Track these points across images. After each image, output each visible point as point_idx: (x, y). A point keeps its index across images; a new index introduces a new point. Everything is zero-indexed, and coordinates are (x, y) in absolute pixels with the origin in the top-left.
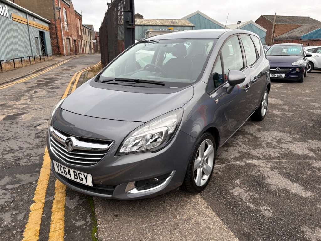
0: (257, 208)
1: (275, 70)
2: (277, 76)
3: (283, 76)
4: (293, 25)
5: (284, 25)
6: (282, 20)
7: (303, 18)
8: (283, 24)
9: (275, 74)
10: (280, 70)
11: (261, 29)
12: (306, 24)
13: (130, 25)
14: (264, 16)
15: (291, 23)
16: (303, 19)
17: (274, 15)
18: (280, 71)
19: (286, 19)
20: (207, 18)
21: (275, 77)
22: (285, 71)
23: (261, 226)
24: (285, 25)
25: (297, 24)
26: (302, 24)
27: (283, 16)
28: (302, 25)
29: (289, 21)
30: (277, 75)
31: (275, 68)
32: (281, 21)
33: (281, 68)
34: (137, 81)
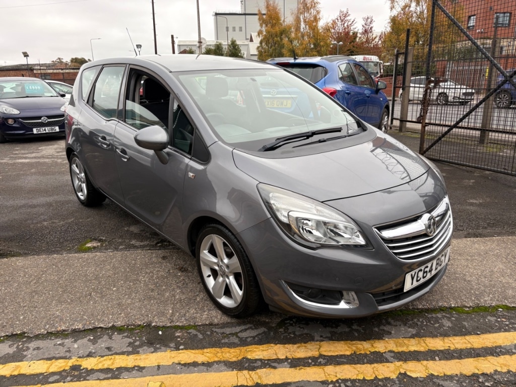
1: (41, 121)
2: (47, 131)
3: (57, 129)
9: (44, 129)
10: (49, 120)
18: (50, 122)
21: (44, 132)
22: (57, 121)
30: (46, 128)
31: (39, 118)
33: (49, 117)
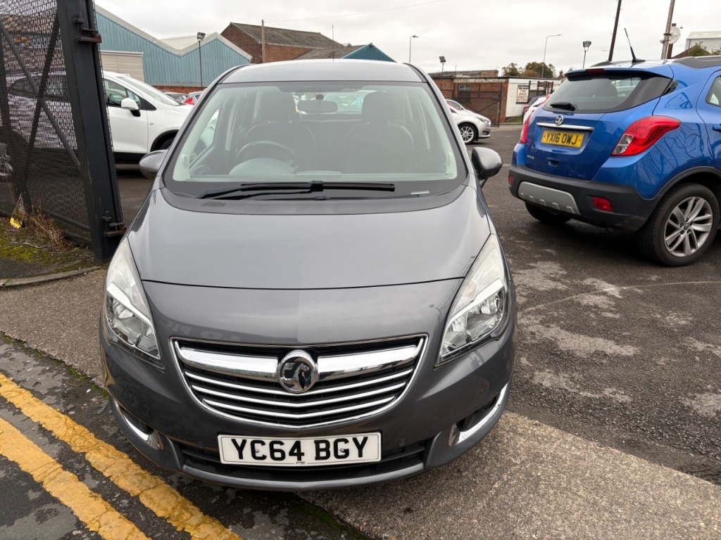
0: (600, 396)
4: (295, 48)
5: (278, 46)
6: (273, 36)
7: (310, 35)
8: (277, 44)
11: (240, 52)
12: (318, 48)
13: (85, 33)
14: (237, 26)
15: (291, 44)
16: (310, 37)
17: (261, 25)
19: (280, 35)
20: (111, 19)
23: (636, 422)
24: (281, 47)
25: (302, 47)
26: (311, 47)
27: (273, 29)
28: (311, 50)
29: (286, 38)
32: (272, 38)
34: (317, 187)
